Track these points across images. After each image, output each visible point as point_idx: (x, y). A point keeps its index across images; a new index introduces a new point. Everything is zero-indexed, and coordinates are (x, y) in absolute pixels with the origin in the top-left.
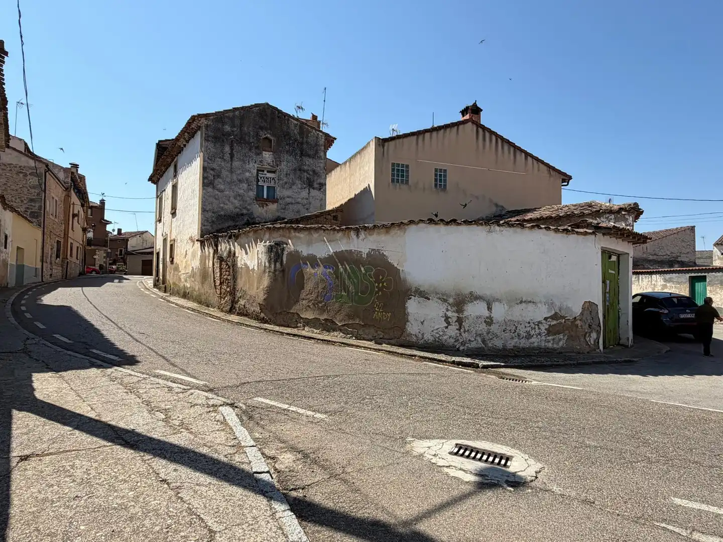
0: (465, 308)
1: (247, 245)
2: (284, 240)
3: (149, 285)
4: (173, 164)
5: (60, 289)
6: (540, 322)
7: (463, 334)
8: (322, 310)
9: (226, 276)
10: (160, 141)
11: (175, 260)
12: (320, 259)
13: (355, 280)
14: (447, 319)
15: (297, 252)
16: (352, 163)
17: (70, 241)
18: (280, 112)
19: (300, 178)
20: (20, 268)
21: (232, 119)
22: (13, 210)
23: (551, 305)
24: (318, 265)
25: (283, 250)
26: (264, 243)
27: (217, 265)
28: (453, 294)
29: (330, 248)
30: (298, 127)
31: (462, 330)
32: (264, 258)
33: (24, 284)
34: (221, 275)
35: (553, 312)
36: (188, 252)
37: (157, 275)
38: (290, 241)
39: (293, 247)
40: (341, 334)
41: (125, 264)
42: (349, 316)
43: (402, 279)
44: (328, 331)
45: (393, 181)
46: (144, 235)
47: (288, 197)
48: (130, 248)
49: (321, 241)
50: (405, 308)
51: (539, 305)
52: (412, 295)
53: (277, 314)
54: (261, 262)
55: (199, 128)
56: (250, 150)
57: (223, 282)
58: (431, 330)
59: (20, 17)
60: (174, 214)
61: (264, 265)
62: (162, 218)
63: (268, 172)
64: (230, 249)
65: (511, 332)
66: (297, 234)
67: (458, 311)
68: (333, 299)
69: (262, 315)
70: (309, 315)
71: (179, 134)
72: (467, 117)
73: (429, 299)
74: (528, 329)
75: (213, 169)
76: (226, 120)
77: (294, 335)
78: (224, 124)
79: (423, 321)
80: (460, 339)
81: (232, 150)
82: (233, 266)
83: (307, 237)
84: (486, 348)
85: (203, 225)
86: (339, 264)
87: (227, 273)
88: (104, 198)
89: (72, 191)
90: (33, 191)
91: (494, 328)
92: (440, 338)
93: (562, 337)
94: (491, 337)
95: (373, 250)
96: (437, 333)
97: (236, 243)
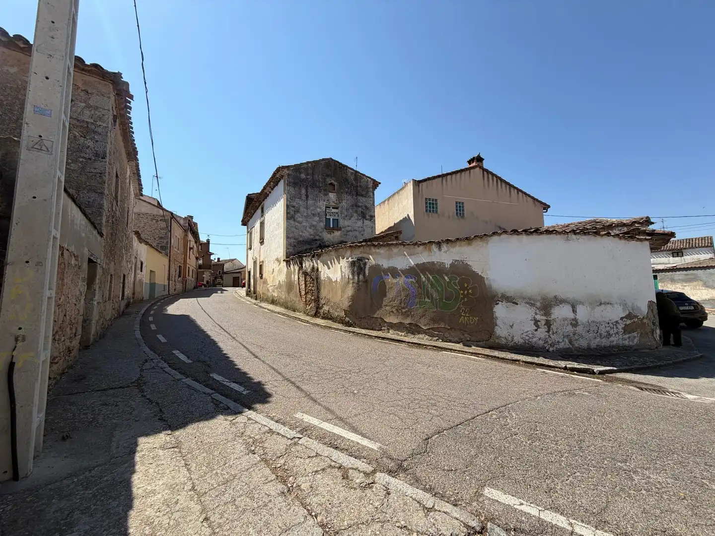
0: (552, 311)
1: (329, 262)
2: (365, 255)
3: (242, 294)
4: (260, 207)
5: (181, 300)
6: (617, 322)
7: (552, 336)
8: (406, 315)
9: (310, 288)
10: (249, 195)
11: (264, 276)
12: (402, 271)
13: (438, 288)
14: (536, 322)
15: (379, 265)
16: (390, 201)
17: (188, 266)
18: (341, 164)
19: (356, 212)
20: (152, 285)
21: (306, 169)
22: (147, 243)
23: (624, 305)
24: (400, 276)
25: (365, 264)
26: (347, 259)
27: (302, 279)
28: (539, 298)
29: (410, 260)
30: (353, 175)
31: (550, 333)
32: (347, 272)
33: (156, 297)
34: (306, 286)
35: (627, 313)
36: (275, 270)
37: (249, 287)
38: (371, 256)
39: (374, 262)
40: (427, 337)
41: (222, 280)
42: (433, 320)
43: (487, 287)
44: (413, 333)
45: (426, 211)
46: (234, 261)
47: (348, 226)
48: (225, 270)
49: (402, 255)
50: (492, 313)
51: (616, 306)
52: (500, 301)
53: (361, 318)
54: (345, 275)
55: (282, 177)
56: (320, 192)
57: (308, 292)
58: (521, 333)
59: (143, 60)
60: (262, 243)
61: (347, 277)
62: (252, 247)
63: (333, 208)
64: (313, 266)
65: (594, 333)
66: (377, 251)
67: (546, 314)
68: (416, 305)
69: (347, 319)
70: (394, 320)
71: (266, 184)
72: (474, 164)
73: (517, 304)
74: (608, 329)
75: (294, 207)
76: (302, 170)
77: (383, 338)
78: (300, 173)
79: (513, 325)
80: (549, 340)
81: (307, 192)
82: (317, 279)
83: (387, 252)
84: (573, 349)
85: (287, 248)
86: (421, 275)
87: (311, 285)
88: (209, 238)
89: (189, 233)
90: (162, 231)
91: (579, 329)
92: (530, 340)
93: (636, 335)
94: (577, 338)
95: (456, 261)
96: (527, 336)
97: (319, 261)
